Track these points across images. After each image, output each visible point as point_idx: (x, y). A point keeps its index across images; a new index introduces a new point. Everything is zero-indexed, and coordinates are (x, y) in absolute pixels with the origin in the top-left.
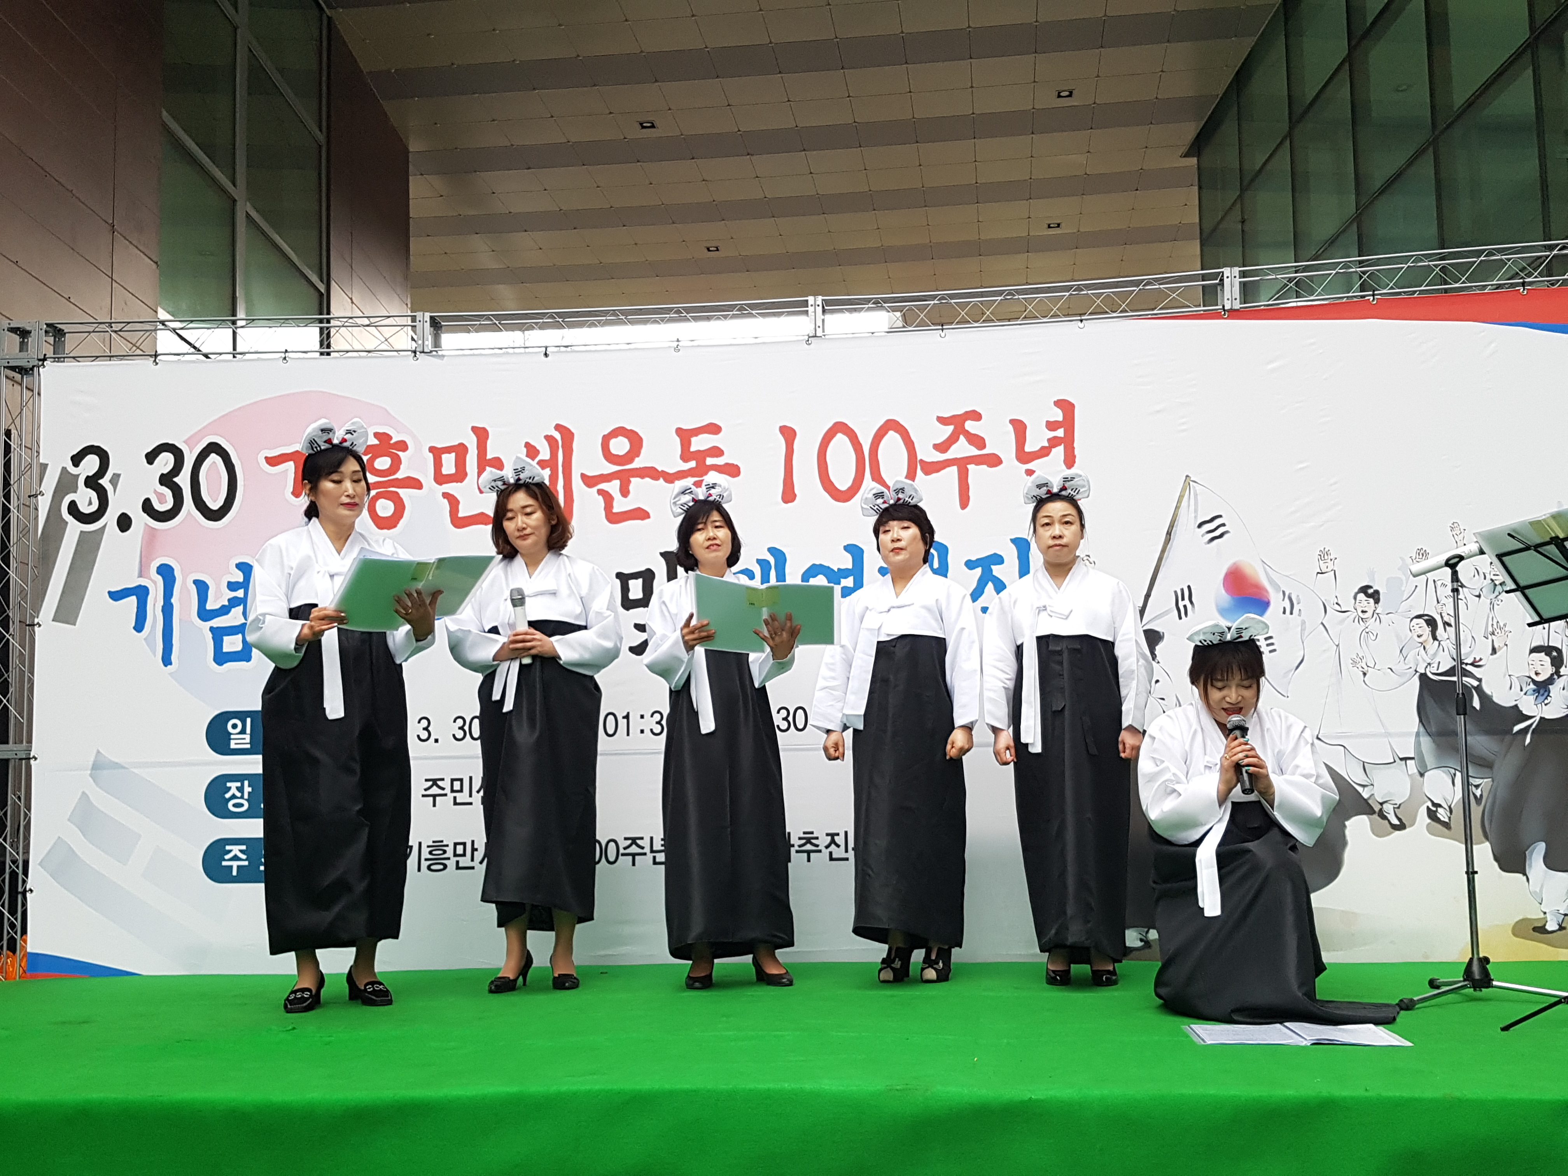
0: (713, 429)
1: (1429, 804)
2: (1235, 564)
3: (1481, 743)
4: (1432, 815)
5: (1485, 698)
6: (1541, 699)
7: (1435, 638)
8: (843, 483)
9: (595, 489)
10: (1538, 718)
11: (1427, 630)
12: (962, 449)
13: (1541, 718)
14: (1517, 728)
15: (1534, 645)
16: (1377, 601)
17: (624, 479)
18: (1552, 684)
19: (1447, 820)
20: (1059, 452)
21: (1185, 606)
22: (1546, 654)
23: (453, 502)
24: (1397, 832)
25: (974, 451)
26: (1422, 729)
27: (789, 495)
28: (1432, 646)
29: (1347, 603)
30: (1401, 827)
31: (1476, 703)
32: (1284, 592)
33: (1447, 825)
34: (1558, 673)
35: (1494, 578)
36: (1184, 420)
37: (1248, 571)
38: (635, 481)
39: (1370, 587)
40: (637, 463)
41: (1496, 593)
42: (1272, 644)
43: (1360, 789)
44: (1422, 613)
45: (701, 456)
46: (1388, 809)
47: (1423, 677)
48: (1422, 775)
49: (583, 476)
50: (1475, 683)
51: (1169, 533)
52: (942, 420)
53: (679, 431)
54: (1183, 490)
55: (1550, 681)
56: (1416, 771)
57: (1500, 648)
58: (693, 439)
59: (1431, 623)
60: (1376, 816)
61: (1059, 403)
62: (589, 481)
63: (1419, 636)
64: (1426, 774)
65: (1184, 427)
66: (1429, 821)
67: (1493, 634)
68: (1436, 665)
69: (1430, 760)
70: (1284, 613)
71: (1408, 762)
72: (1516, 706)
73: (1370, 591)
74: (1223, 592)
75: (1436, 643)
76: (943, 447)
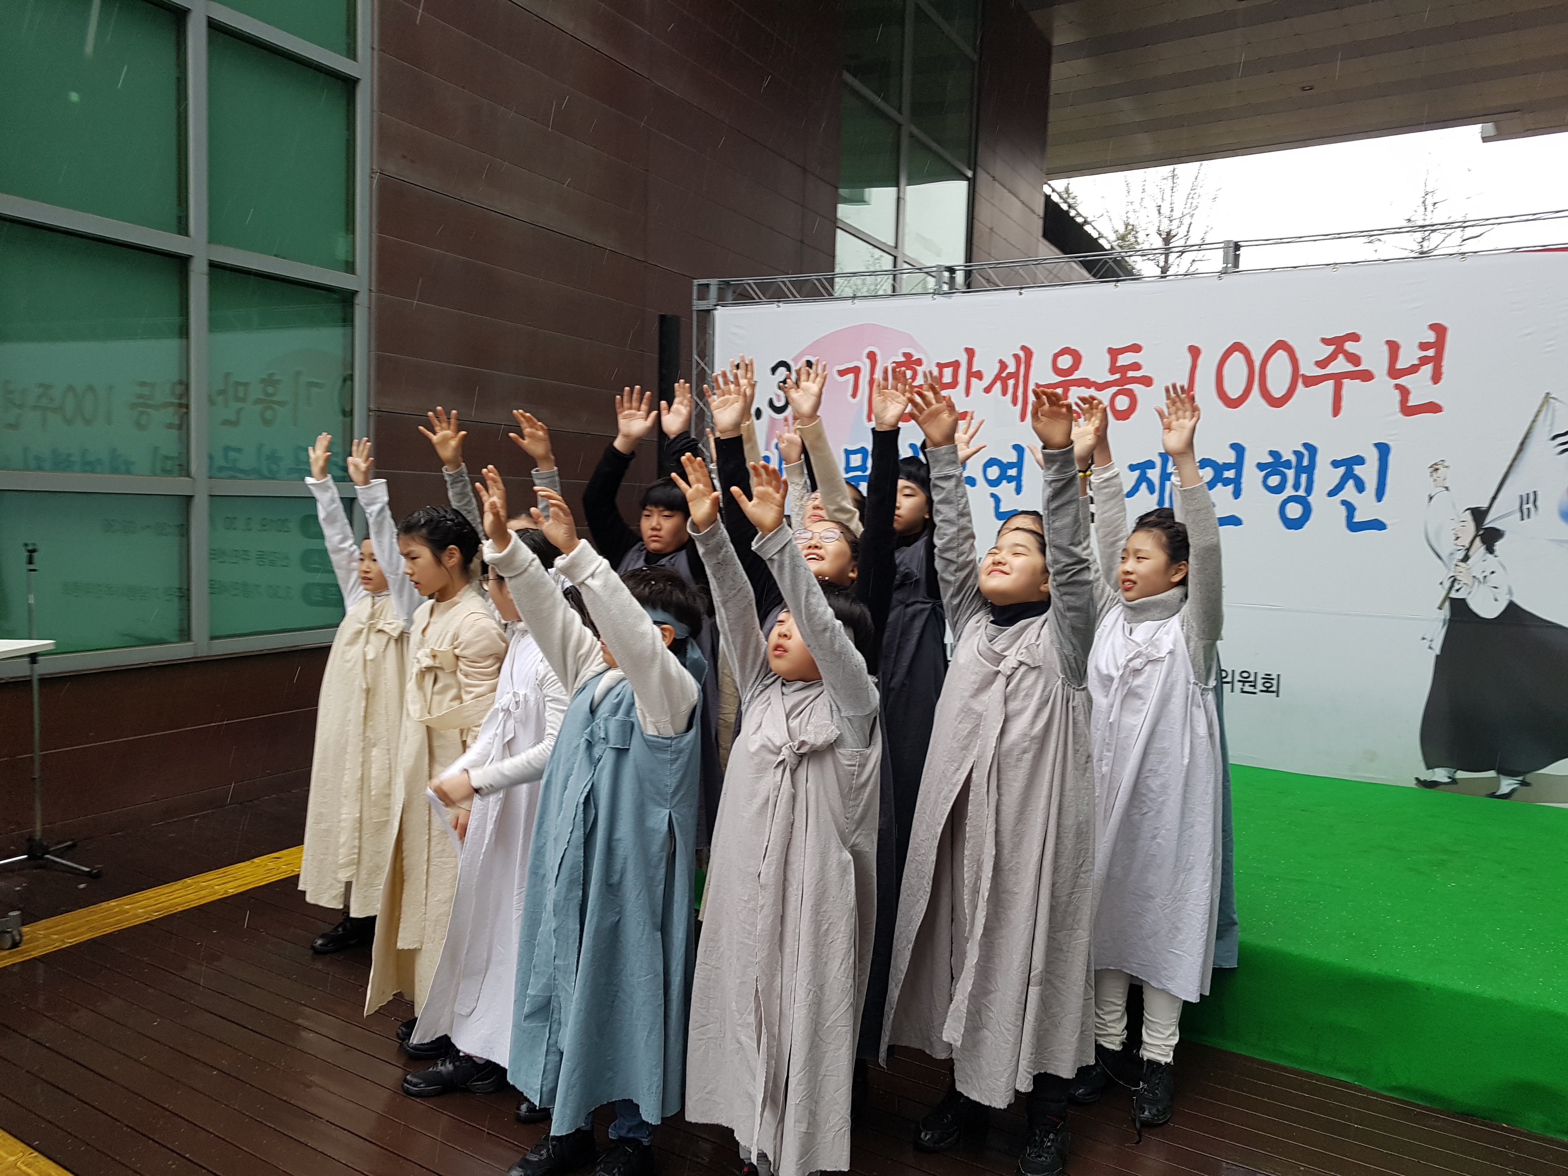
0: (1136, 348)
8: (1235, 392)
12: (1340, 365)
20: (1428, 369)
21: (1528, 509)
25: (1350, 368)
40: (1076, 375)
45: (1125, 370)
51: (1522, 445)
52: (1326, 341)
53: (1109, 350)
54: (1542, 405)
58: (1120, 357)
61: (1433, 327)
76: (1323, 364)
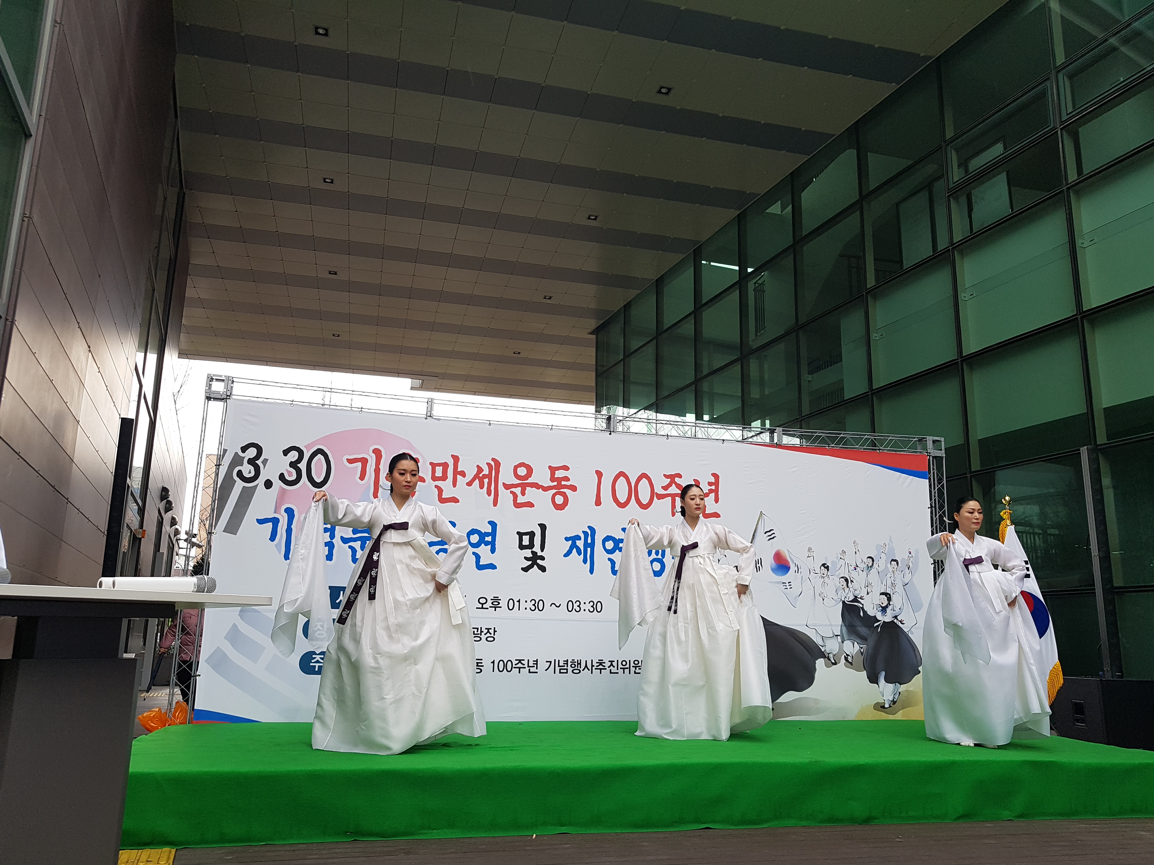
0: (566, 468)
1: (845, 654)
2: (778, 550)
3: (863, 630)
4: (846, 659)
5: (865, 612)
6: (884, 613)
7: (848, 587)
8: (622, 499)
9: (509, 490)
10: (882, 621)
11: (845, 583)
12: (674, 489)
13: (884, 621)
14: (875, 625)
15: (881, 592)
16: (828, 570)
17: (523, 488)
18: (887, 608)
19: (851, 661)
20: (712, 495)
21: (759, 567)
22: (886, 596)
23: (440, 490)
24: (834, 666)
26: (843, 624)
27: (598, 503)
28: (847, 590)
29: (818, 571)
30: (835, 664)
31: (862, 614)
32: (795, 564)
33: (851, 663)
34: (889, 603)
35: (868, 564)
36: (760, 488)
37: (783, 554)
38: (528, 489)
39: (826, 564)
40: (530, 480)
41: (869, 570)
42: (791, 585)
43: (821, 647)
44: (843, 576)
45: (560, 480)
46: (831, 656)
47: (844, 602)
48: (843, 642)
49: (504, 484)
50: (861, 606)
51: (754, 535)
52: (666, 476)
53: (550, 467)
54: (759, 518)
55: (887, 607)
56: (841, 641)
57: (870, 592)
58: (556, 472)
59: (846, 580)
60: (826, 659)
61: (713, 475)
62: (507, 487)
63: (842, 586)
64: (844, 642)
65: (761, 491)
66: (845, 661)
67: (867, 586)
68: (848, 598)
69: (846, 637)
70: (795, 572)
71: (838, 637)
72: (875, 616)
73: (826, 566)
74: (773, 562)
75: (848, 589)
76: (665, 488)
